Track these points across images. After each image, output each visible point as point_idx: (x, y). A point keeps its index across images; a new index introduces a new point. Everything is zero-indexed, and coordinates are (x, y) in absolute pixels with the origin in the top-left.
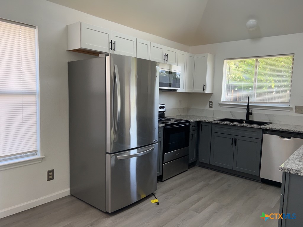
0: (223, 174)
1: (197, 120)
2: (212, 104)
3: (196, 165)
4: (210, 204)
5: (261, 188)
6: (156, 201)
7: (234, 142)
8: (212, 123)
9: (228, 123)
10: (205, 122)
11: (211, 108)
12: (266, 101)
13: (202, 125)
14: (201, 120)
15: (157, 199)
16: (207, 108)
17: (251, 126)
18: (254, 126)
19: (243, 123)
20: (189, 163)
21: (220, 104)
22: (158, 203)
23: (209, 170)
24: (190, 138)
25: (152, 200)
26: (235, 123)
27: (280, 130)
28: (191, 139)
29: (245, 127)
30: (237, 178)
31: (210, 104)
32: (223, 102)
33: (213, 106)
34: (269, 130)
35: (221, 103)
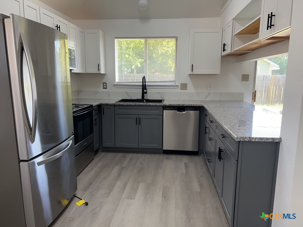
0: (130, 154)
1: (98, 103)
2: (106, 86)
3: (99, 151)
4: (138, 187)
5: (167, 159)
6: (82, 202)
7: (138, 121)
8: (114, 105)
9: (131, 103)
10: (107, 105)
11: (105, 90)
12: (157, 81)
13: (104, 109)
14: (102, 103)
15: (81, 200)
16: (101, 89)
17: (153, 105)
18: (156, 104)
19: (144, 102)
20: (95, 151)
21: (114, 85)
22: (86, 204)
23: (114, 153)
24: (94, 123)
25: (76, 202)
26: (138, 103)
27: (178, 105)
28: (95, 125)
29: (148, 105)
30: (143, 155)
31: (104, 86)
32: (117, 82)
33: (108, 87)
34: (168, 106)
35: (116, 84)
